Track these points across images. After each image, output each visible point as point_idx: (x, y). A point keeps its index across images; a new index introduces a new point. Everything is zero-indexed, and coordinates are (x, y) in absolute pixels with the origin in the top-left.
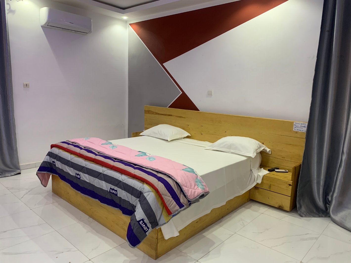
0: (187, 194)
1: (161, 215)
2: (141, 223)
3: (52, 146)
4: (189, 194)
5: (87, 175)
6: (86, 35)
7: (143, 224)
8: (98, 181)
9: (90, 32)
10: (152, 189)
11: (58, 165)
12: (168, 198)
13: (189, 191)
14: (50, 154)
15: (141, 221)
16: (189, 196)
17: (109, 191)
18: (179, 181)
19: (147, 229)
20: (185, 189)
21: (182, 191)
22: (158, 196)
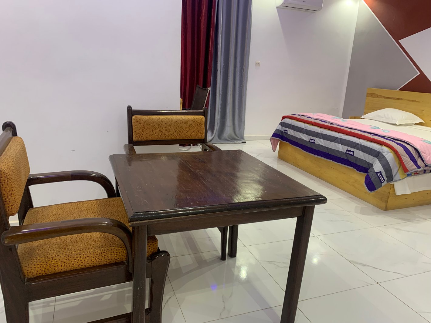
0: (425, 159)
1: (397, 172)
2: (379, 175)
3: (284, 118)
4: (427, 160)
5: (322, 140)
6: (314, 12)
7: (381, 175)
8: (334, 144)
9: (320, 9)
10: (391, 150)
11: (291, 133)
12: (406, 158)
13: (427, 157)
14: (282, 124)
15: (379, 173)
16: (427, 161)
17: (345, 152)
18: (418, 147)
19: (383, 181)
20: (423, 154)
21: (420, 156)
22: (396, 157)
